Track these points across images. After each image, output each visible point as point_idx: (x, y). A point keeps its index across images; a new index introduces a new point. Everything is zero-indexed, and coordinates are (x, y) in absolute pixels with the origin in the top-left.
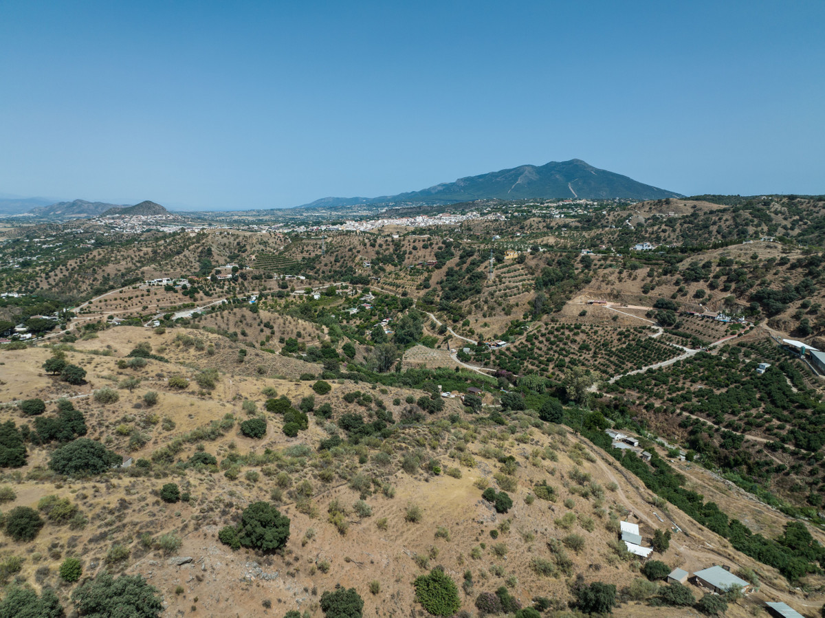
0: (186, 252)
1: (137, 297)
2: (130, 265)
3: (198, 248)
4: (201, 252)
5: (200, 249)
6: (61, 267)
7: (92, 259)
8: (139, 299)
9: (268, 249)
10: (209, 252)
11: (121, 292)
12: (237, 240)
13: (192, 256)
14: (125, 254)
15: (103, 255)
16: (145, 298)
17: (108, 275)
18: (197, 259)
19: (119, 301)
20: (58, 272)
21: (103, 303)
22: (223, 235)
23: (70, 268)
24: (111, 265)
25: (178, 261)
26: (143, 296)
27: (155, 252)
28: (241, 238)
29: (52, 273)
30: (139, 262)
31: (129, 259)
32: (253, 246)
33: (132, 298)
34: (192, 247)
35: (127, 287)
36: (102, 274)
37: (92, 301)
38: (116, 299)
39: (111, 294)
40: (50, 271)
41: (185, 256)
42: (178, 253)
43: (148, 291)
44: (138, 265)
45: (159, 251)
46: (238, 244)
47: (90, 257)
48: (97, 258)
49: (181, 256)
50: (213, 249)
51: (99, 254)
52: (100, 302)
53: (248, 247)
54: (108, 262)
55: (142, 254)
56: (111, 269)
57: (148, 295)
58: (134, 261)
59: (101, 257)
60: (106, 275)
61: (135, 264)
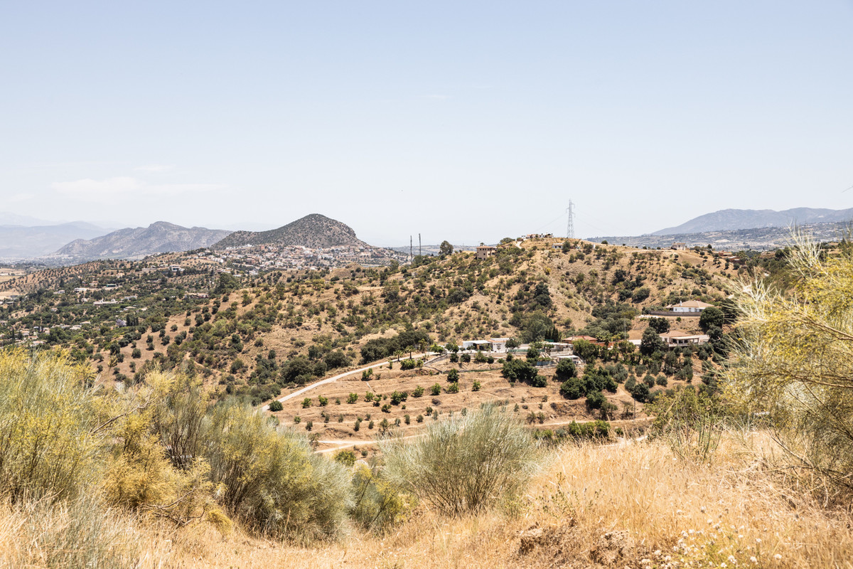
0: (478, 298)
1: (417, 394)
2: (327, 329)
3: (509, 286)
4: (519, 297)
5: (515, 289)
6: (149, 332)
7: (230, 314)
8: (427, 400)
9: (710, 289)
10: (542, 297)
11: (365, 378)
12: (614, 268)
13: (493, 306)
14: (313, 299)
15: (256, 302)
16: (446, 399)
17: (272, 356)
18: (510, 316)
19: (362, 407)
20: (141, 345)
21: (315, 411)
22: (573, 252)
23: (173, 336)
24: (278, 330)
25: (458, 320)
26: (436, 392)
27: (391, 297)
28: (625, 261)
29: (128, 350)
30: (350, 322)
31: (324, 315)
32: (665, 281)
33: (404, 396)
34: (491, 283)
35: (385, 363)
36: (255, 352)
37: (281, 400)
38: (352, 400)
39: (333, 384)
40: (123, 345)
41: (475, 307)
42: (456, 299)
43: (453, 378)
44: (351, 330)
45: (402, 294)
46: (619, 277)
47: (224, 307)
48: (241, 311)
49: (466, 306)
50: (551, 290)
51: (246, 302)
52: (306, 404)
53: (648, 285)
54: (270, 320)
55: (357, 300)
56: (278, 339)
57: (454, 391)
58: (338, 320)
59: (249, 308)
60: (265, 356)
61: (339, 329)
